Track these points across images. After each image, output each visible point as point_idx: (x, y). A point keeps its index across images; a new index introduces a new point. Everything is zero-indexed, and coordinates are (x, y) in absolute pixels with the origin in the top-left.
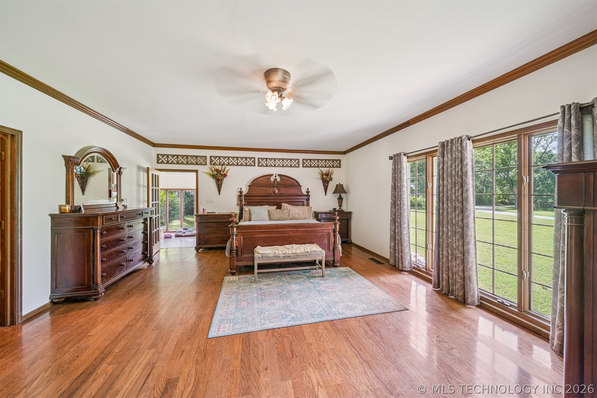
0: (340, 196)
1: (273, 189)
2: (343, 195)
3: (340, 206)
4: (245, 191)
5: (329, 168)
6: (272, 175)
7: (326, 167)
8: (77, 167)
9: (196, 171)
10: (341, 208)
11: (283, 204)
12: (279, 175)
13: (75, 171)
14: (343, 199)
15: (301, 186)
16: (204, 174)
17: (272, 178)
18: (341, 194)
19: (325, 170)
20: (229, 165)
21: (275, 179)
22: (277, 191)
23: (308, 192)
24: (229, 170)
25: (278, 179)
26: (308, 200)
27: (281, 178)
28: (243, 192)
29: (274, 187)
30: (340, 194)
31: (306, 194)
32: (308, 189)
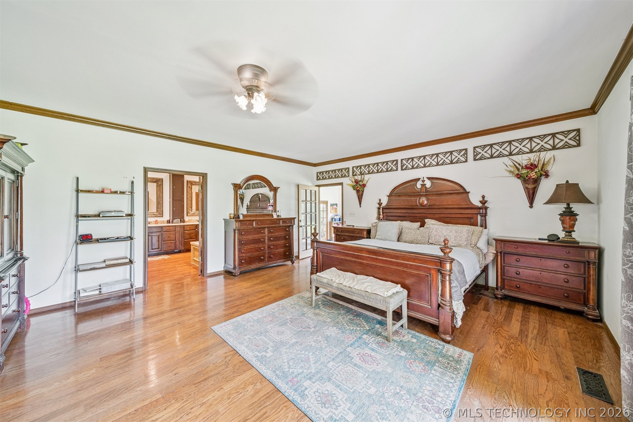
0: (568, 207)
1: (419, 199)
2: (576, 207)
3: (569, 231)
4: (385, 202)
5: (538, 154)
6: (419, 179)
7: (531, 151)
8: (241, 190)
9: (341, 184)
10: (571, 236)
11: (426, 220)
12: (429, 178)
13: (239, 192)
14: (577, 215)
15: (469, 192)
16: (348, 186)
17: (419, 185)
18: (571, 205)
19: (523, 160)
20: (369, 173)
21: (423, 185)
22: (425, 201)
23: (484, 202)
24: (369, 180)
25: (428, 184)
26: (485, 215)
27: (432, 183)
28: (382, 203)
29: (420, 196)
30: (568, 205)
31: (480, 205)
32: (483, 197)
